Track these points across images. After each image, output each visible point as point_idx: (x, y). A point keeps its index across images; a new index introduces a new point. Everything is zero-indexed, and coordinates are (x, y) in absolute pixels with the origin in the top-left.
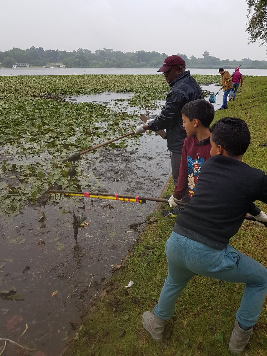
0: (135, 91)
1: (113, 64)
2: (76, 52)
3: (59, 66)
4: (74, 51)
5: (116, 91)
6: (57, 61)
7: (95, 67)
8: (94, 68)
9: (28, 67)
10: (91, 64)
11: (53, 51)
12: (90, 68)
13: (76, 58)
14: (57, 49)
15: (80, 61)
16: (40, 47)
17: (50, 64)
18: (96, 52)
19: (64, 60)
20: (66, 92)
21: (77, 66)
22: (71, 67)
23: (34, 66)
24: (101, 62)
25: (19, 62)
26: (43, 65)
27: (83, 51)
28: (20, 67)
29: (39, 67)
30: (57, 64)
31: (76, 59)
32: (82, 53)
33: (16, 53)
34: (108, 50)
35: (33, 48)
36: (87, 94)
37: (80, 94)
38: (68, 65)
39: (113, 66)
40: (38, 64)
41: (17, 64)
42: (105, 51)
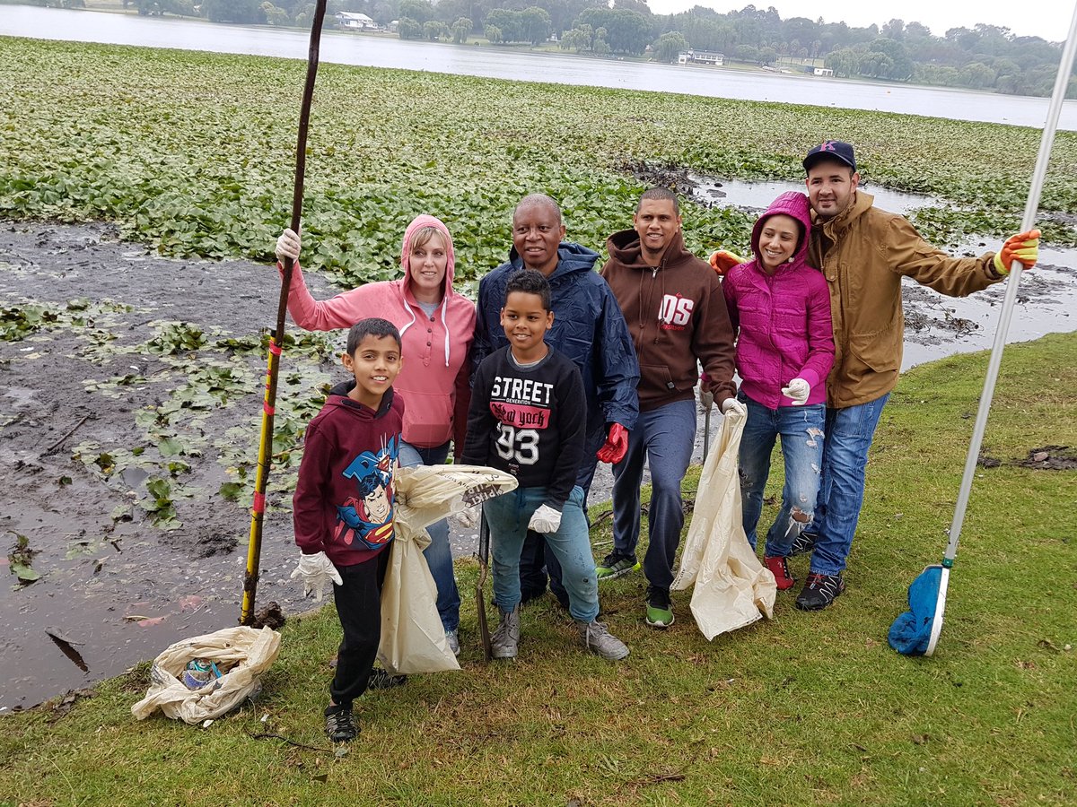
0: (947, 192)
1: (997, 78)
2: (880, 28)
3: (811, 70)
4: (874, 27)
5: (883, 181)
6: (809, 54)
7: (930, 84)
8: (925, 84)
9: (719, 63)
10: (916, 73)
11: (807, 22)
12: (910, 83)
13: (873, 49)
14: (821, 19)
15: (883, 60)
16: (770, 8)
17: (787, 60)
18: (950, 33)
19: (831, 53)
20: (721, 167)
21: (869, 75)
22: (847, 77)
23: (737, 62)
24: (953, 69)
25: (698, 47)
26: (764, 61)
27: (904, 29)
28: (697, 61)
29: (750, 68)
30: (807, 63)
31: (871, 53)
32: (899, 36)
33: (696, 21)
34: (993, 29)
35: (750, 10)
36: (783, 179)
37: (761, 177)
38: (839, 71)
39: (994, 86)
40: (748, 58)
41: (691, 52)
42: (980, 33)
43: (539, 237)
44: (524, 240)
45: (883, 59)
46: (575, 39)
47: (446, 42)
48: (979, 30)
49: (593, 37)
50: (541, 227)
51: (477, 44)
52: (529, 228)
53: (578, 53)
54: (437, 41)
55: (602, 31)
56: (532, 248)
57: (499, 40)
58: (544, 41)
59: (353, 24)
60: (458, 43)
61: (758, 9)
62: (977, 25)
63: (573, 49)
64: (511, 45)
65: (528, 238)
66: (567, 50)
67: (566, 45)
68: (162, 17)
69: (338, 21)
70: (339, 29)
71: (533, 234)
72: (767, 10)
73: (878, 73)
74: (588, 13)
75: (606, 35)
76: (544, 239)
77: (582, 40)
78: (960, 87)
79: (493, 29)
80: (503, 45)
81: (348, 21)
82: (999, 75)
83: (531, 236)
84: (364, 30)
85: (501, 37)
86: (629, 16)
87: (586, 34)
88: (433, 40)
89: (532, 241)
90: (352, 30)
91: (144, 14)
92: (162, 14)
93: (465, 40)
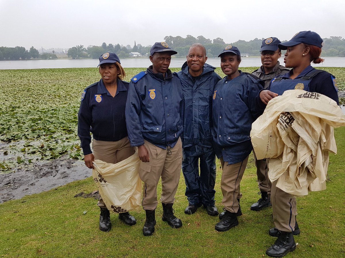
9: (247, 56)
33: (239, 44)
34: (336, 38)
35: (256, 40)
40: (256, 54)
42: (332, 39)
43: (197, 60)
48: (331, 38)
50: (198, 56)
52: (194, 56)
56: (194, 64)
57: (178, 56)
59: (134, 56)
61: (259, 39)
62: (330, 37)
64: (182, 57)
68: (79, 59)
69: (130, 55)
70: (130, 57)
71: (195, 58)
72: (261, 39)
75: (211, 51)
76: (199, 61)
78: (327, 56)
81: (133, 55)
82: (340, 51)
84: (138, 57)
86: (218, 45)
89: (194, 61)
91: (74, 58)
92: (79, 58)
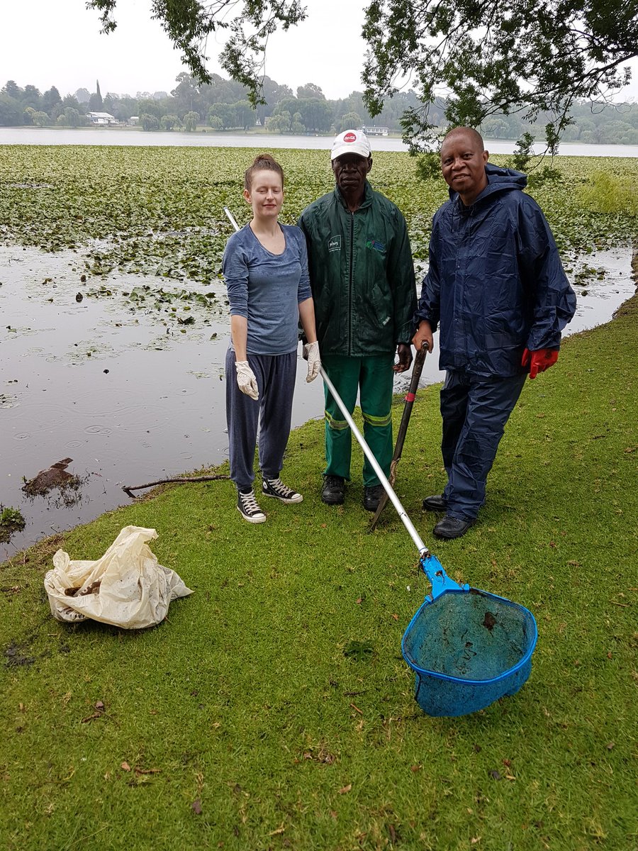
9: (385, 134)
23: (397, 132)
25: (367, 123)
39: (579, 139)
41: (364, 127)
43: (463, 165)
44: (451, 171)
45: (502, 124)
46: (278, 123)
47: (180, 131)
49: (292, 120)
51: (204, 131)
52: (453, 159)
53: (281, 133)
54: (172, 131)
55: (297, 115)
57: (220, 127)
58: (253, 126)
59: (101, 121)
60: (190, 131)
63: (277, 130)
64: (229, 131)
65: (453, 168)
66: (273, 131)
67: (272, 127)
69: (88, 120)
70: (91, 126)
71: (458, 163)
72: (407, 92)
73: (499, 134)
74: (285, 102)
75: (302, 118)
76: (467, 166)
77: (284, 123)
79: (215, 119)
80: (223, 131)
81: (96, 119)
82: (581, 131)
83: (456, 165)
84: (110, 126)
85: (223, 124)
87: (287, 119)
88: (168, 130)
90: (102, 126)
93: (195, 129)
